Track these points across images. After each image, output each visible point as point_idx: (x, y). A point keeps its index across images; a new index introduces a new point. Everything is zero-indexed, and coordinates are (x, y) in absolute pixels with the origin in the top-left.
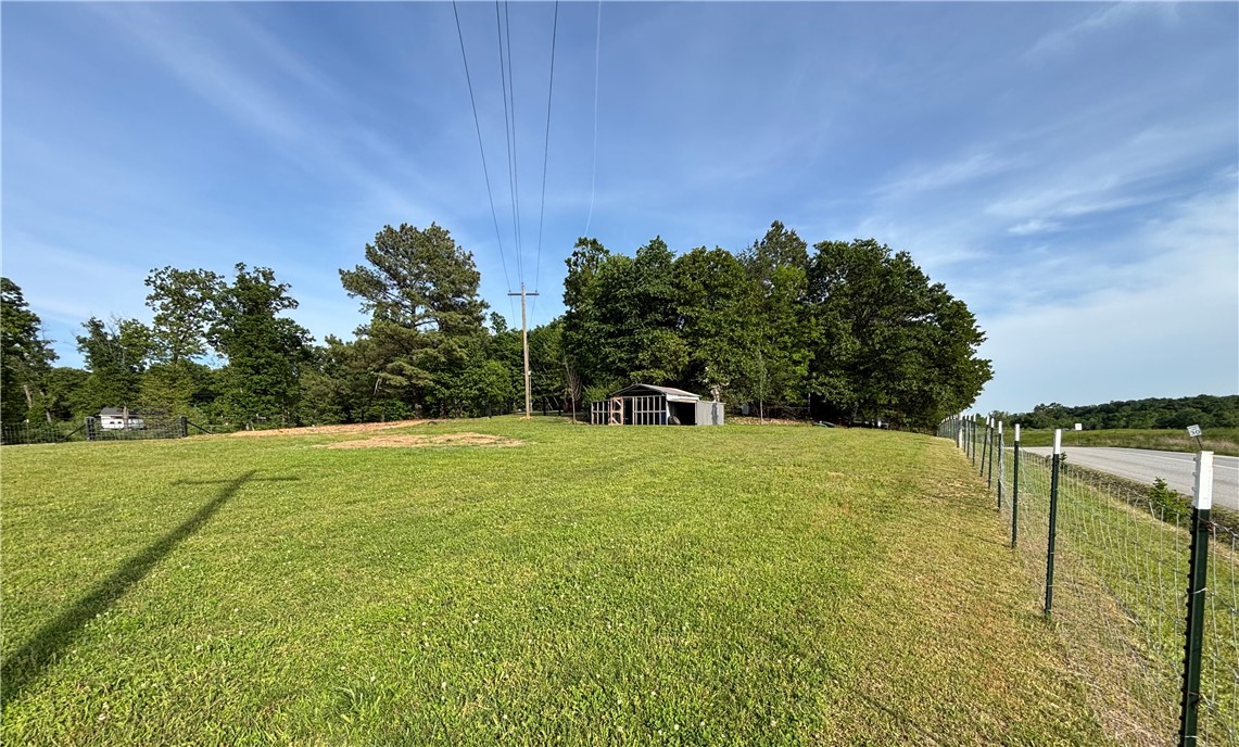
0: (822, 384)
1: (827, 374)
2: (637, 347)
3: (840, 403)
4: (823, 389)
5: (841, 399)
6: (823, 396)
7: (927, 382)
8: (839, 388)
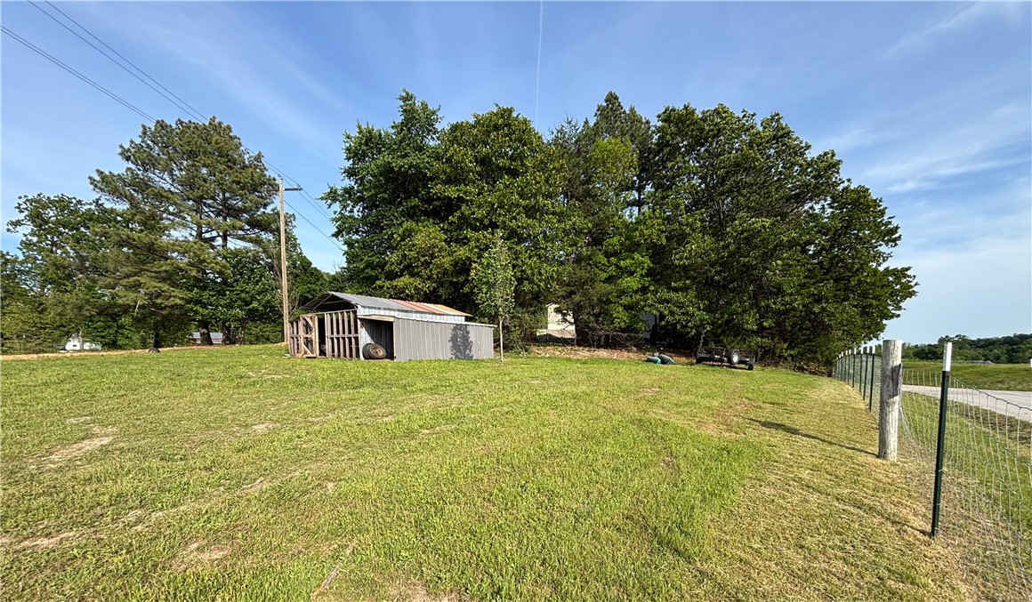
1: (669, 288)
3: (686, 326)
5: (688, 321)
7: (816, 300)
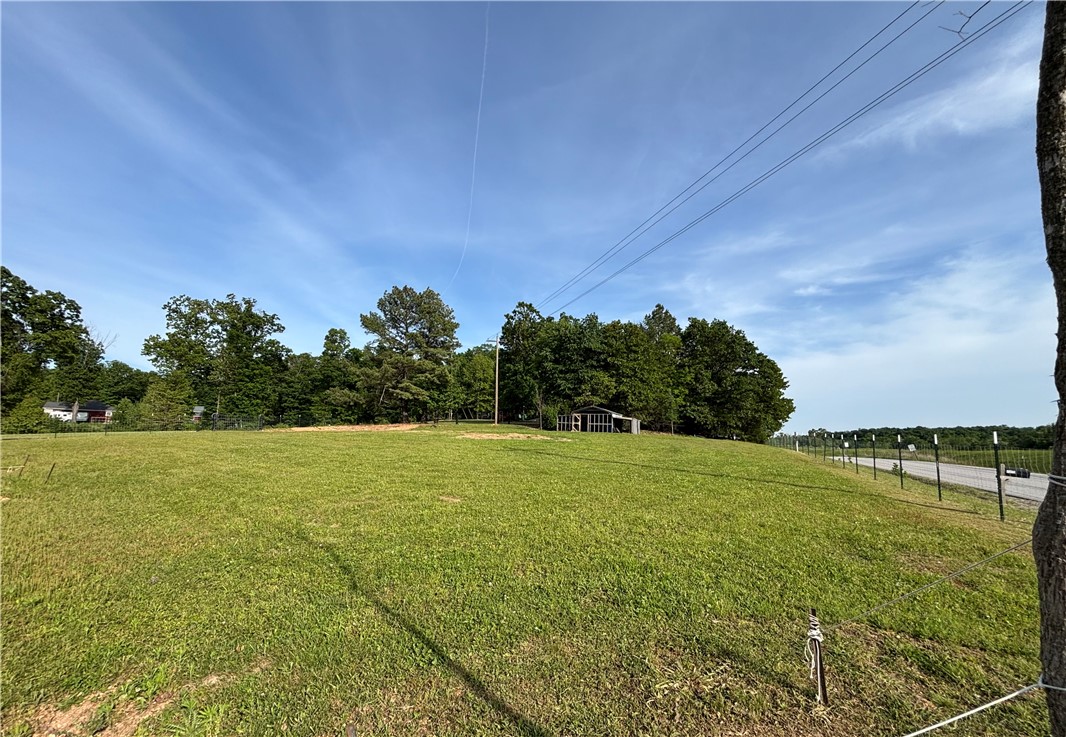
0: (694, 411)
1: (696, 404)
2: (581, 382)
3: (706, 424)
4: (695, 414)
5: (706, 421)
6: (695, 418)
7: (757, 411)
8: (703, 414)
